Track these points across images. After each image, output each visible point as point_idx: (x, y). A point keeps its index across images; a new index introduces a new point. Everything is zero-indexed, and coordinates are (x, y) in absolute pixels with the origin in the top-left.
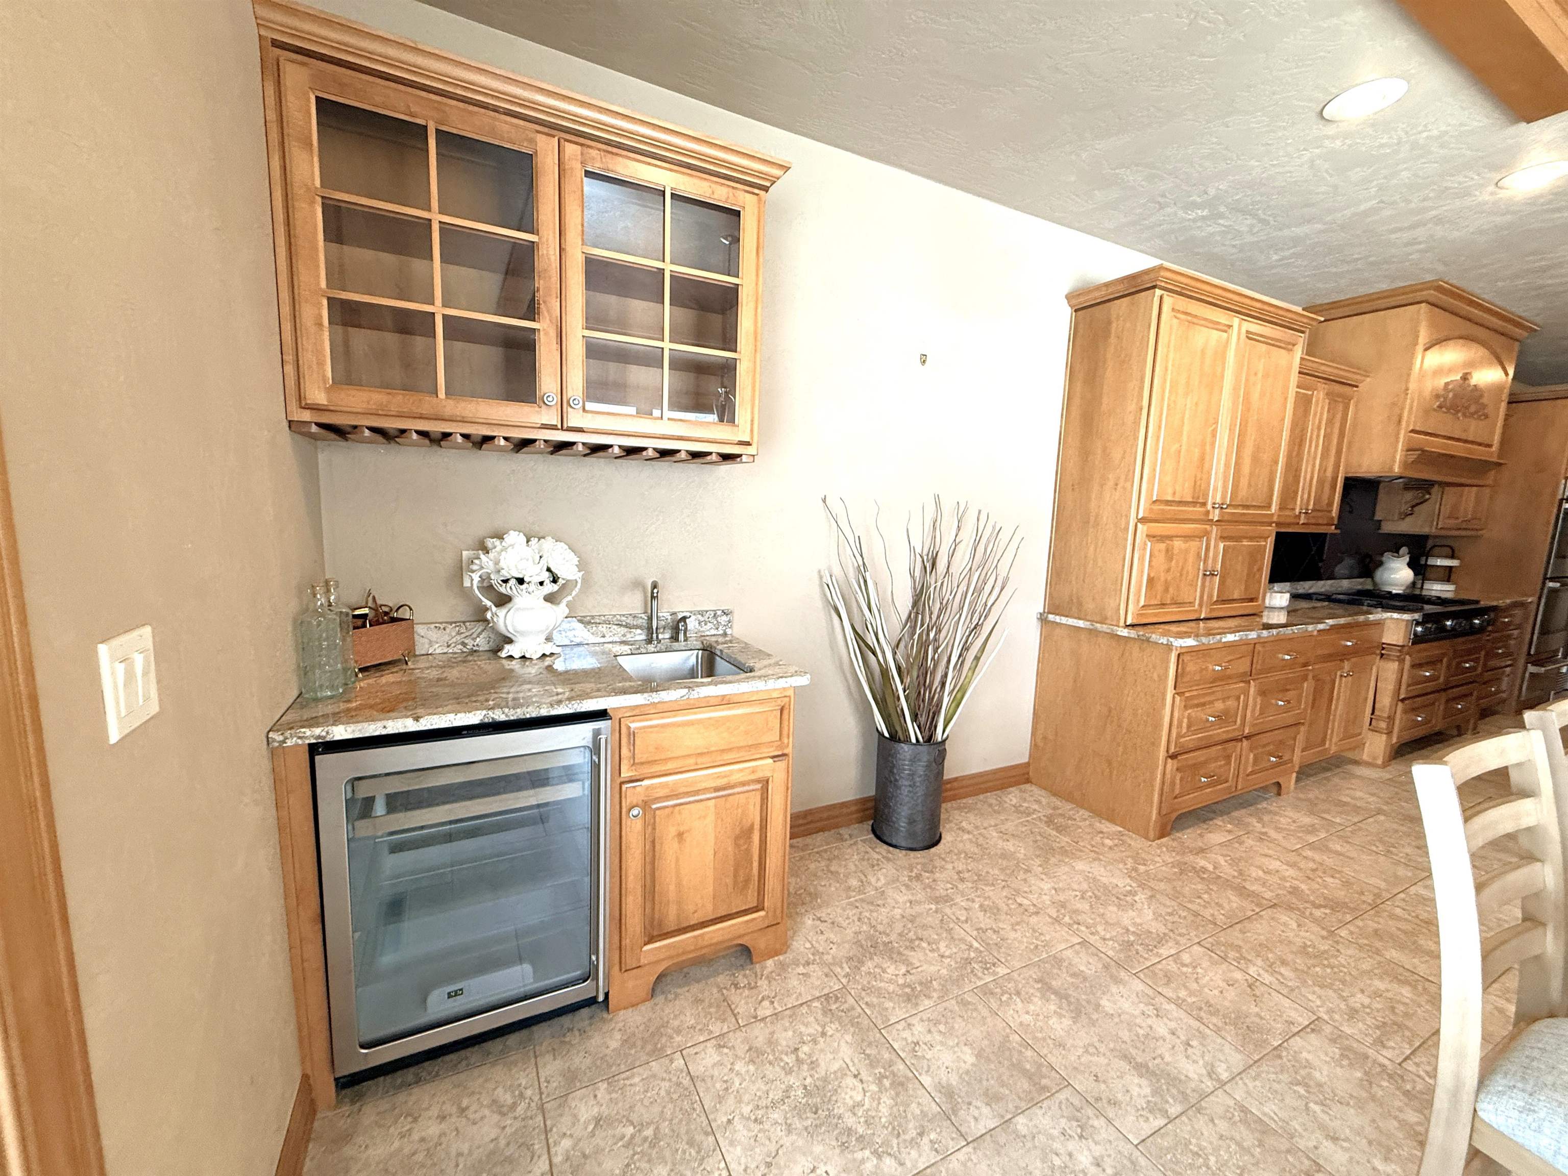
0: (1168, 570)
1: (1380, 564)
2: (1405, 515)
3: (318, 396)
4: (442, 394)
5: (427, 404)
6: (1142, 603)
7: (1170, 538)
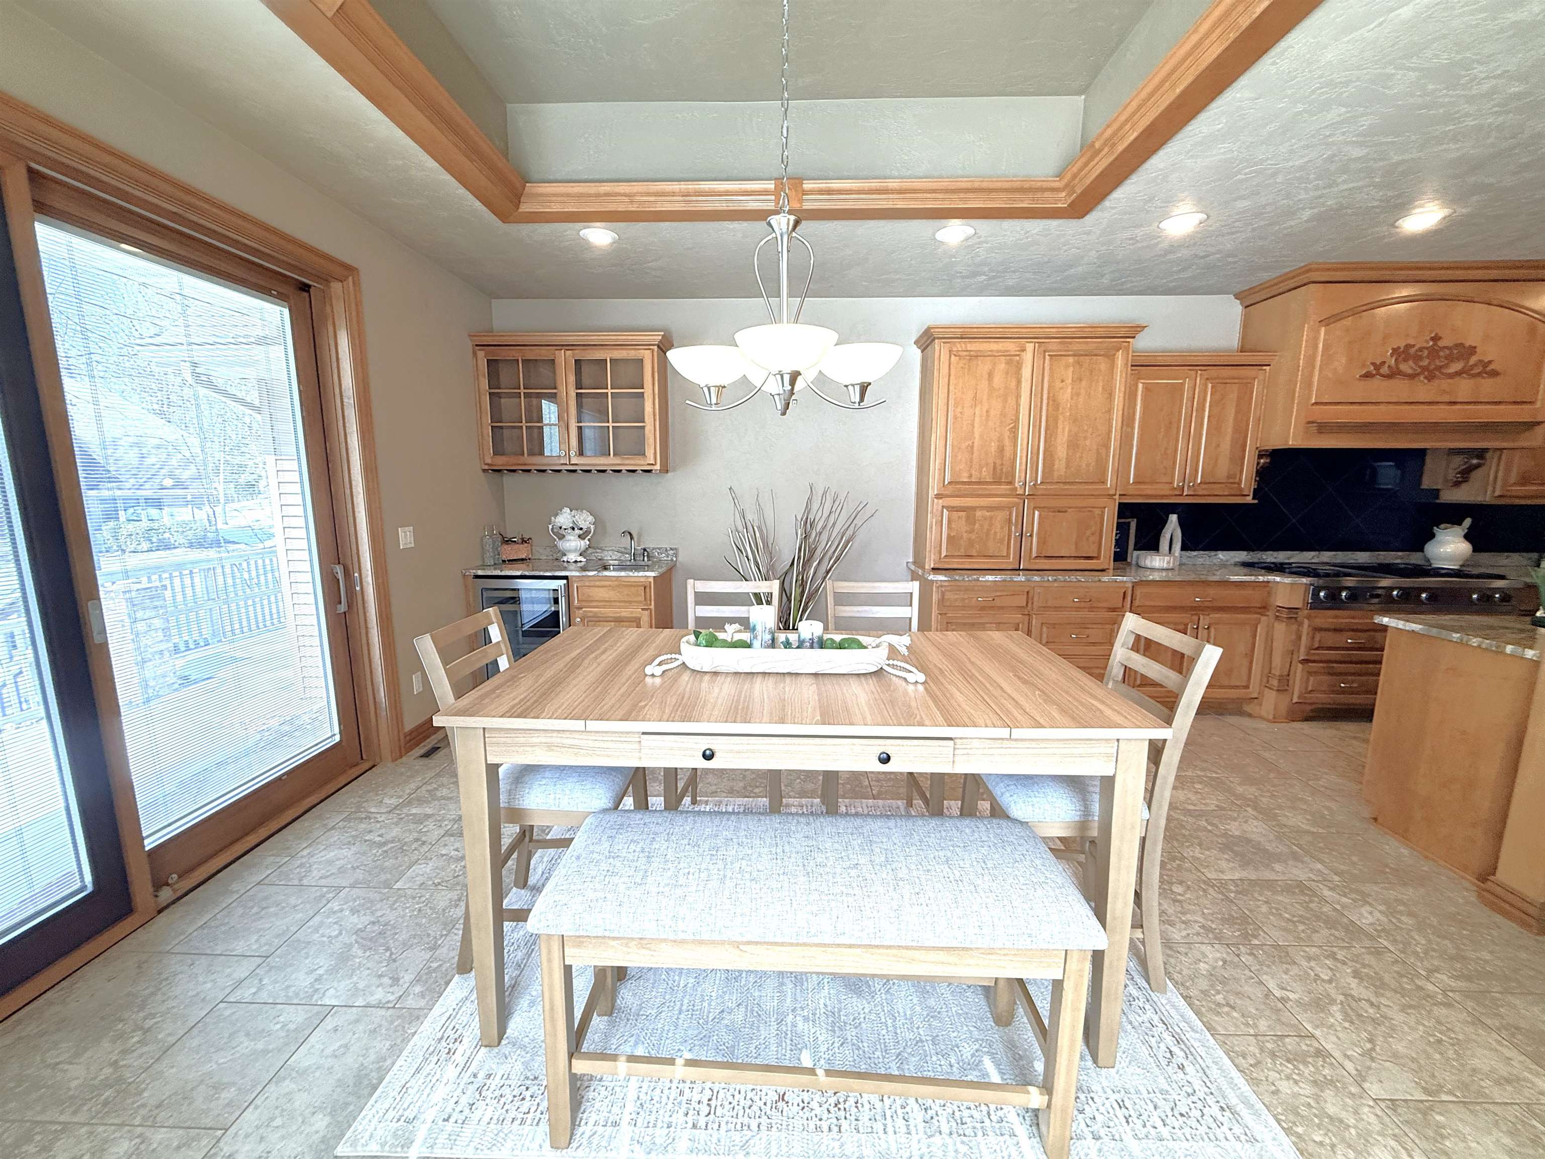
0: (971, 531)
1: (1432, 536)
2: (1457, 484)
3: (489, 461)
4: (526, 455)
5: (522, 460)
6: (944, 554)
7: (974, 509)
